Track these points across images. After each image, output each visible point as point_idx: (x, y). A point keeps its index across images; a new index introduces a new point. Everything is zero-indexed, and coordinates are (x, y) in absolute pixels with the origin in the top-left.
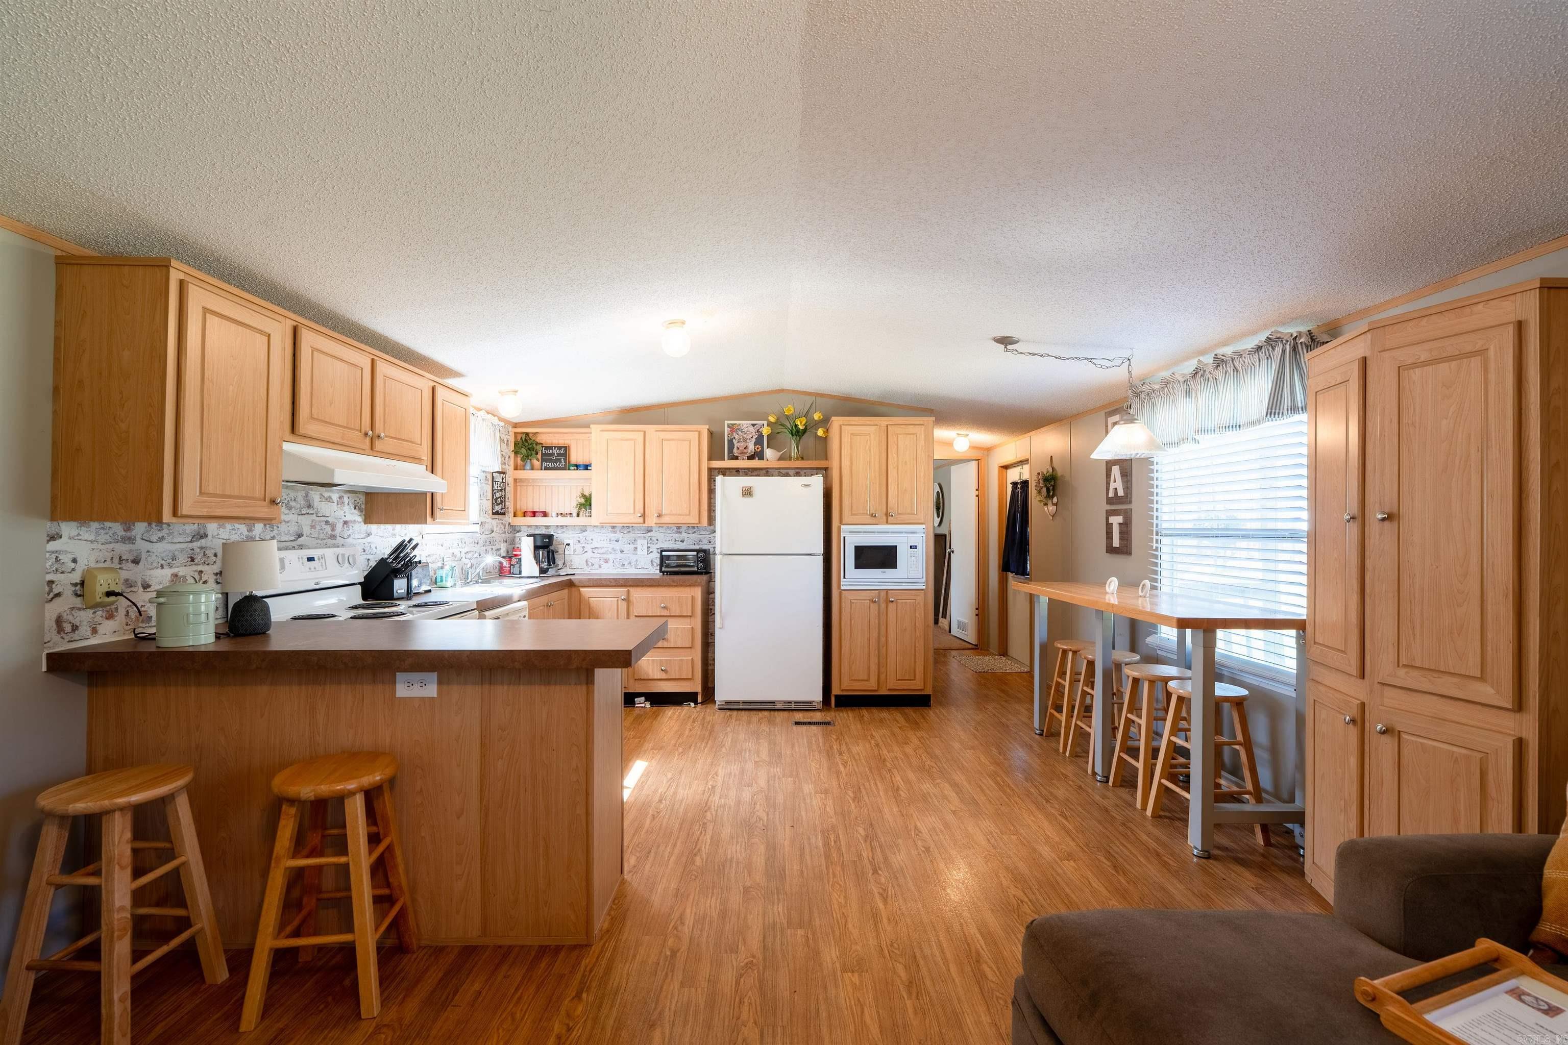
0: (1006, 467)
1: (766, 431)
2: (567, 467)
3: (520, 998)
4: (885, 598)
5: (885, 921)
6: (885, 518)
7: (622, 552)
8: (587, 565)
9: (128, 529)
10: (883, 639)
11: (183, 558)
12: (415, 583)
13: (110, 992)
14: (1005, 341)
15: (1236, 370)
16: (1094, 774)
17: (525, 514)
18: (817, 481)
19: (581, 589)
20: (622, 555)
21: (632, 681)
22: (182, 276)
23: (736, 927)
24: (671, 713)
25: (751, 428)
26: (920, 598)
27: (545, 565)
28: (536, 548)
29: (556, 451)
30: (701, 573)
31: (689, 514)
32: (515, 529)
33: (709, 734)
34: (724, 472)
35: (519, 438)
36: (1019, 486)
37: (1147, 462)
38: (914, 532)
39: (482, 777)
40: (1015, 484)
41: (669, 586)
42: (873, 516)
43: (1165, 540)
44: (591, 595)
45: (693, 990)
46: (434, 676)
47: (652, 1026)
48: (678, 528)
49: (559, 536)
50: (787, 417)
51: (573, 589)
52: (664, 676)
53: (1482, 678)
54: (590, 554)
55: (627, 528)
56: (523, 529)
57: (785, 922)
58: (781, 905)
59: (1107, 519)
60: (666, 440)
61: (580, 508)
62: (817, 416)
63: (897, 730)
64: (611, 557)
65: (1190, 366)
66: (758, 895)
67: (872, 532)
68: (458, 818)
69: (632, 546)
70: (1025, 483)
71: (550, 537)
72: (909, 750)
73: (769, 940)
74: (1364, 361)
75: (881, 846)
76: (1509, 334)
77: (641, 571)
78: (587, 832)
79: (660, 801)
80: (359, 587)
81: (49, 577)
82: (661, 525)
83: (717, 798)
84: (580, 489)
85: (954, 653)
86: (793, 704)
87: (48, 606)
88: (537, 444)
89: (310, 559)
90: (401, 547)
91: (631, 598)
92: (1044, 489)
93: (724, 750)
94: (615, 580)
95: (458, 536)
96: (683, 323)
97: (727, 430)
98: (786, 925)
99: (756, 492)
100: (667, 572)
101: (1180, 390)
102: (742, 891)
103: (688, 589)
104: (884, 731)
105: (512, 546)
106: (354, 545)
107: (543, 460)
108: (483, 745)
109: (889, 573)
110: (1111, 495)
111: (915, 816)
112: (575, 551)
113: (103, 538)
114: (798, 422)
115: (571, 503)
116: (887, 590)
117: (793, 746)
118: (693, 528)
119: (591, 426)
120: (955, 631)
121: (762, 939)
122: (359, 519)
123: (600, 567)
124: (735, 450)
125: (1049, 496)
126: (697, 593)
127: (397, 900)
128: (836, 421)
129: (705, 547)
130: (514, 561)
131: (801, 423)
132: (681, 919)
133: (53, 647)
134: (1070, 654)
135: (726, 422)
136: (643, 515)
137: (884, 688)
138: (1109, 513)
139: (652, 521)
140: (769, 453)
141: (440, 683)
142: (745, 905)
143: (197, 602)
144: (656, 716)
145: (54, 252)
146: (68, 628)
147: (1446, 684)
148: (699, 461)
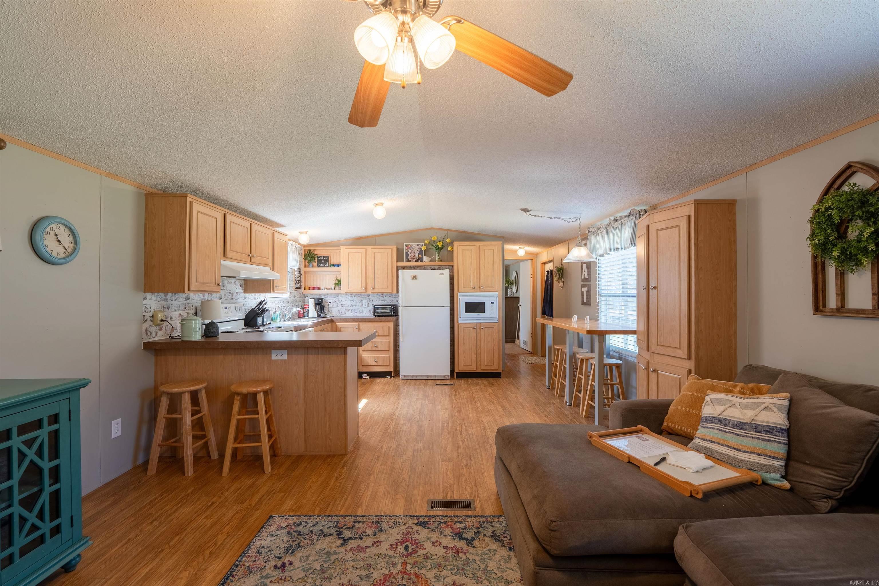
0: (544, 263)
1: (424, 248)
2: (329, 266)
3: (321, 468)
4: (479, 327)
5: (462, 448)
6: (479, 289)
7: (356, 306)
8: (339, 312)
9: (166, 296)
10: (478, 346)
11: (182, 307)
12: (265, 320)
13: (187, 453)
14: (526, 210)
15: (622, 224)
16: (566, 402)
17: (309, 289)
18: (446, 273)
19: (337, 323)
20: (356, 308)
21: (361, 367)
22: (190, 199)
23: (403, 450)
24: (379, 380)
25: (417, 247)
26: (496, 327)
27: (319, 313)
28: (316, 304)
29: (324, 258)
30: (393, 316)
31: (387, 288)
32: (305, 296)
33: (397, 388)
34: (404, 268)
35: (306, 252)
36: (549, 273)
37: (596, 264)
38: (493, 296)
39: (304, 390)
40: (548, 272)
41: (378, 322)
42: (473, 288)
43: (603, 299)
44: (341, 326)
45: (385, 466)
46: (286, 351)
47: (371, 475)
48: (382, 294)
49: (325, 298)
50: (434, 241)
51: (333, 323)
52: (376, 364)
53: (679, 348)
54: (340, 307)
55: (358, 295)
56: (308, 295)
58: (421, 444)
59: (582, 290)
60: (376, 253)
61: (336, 285)
62: (448, 241)
63: (482, 387)
64: (351, 308)
65: (607, 221)
66: (413, 441)
67: (473, 296)
68: (296, 406)
69: (360, 303)
70: (552, 271)
71: (322, 299)
72: (487, 394)
73: (415, 453)
74: (648, 226)
75: (465, 427)
76: (685, 219)
77: (365, 315)
78: (345, 411)
79: (374, 412)
80: (243, 320)
81: (144, 314)
82: (374, 293)
83: (398, 411)
84: (335, 276)
85: (522, 356)
86: (436, 377)
87: (143, 325)
88: (315, 255)
89: (226, 308)
90: (260, 303)
91: (360, 328)
92: (558, 275)
93: (403, 394)
94: (353, 319)
95: (280, 299)
96: (383, 204)
97: (405, 248)
98: (422, 449)
99: (418, 277)
100: (377, 315)
101: (604, 231)
102: (406, 440)
103: (387, 323)
104: (478, 388)
105: (303, 304)
106: (240, 303)
107: (318, 263)
108: (305, 378)
109: (481, 315)
110: (583, 277)
111: (482, 417)
112: (333, 306)
113: (159, 299)
114: (438, 244)
115: (331, 283)
116: (480, 323)
117: (434, 393)
118: (390, 294)
119: (341, 246)
120: (522, 346)
121: (413, 453)
122: (242, 291)
123: (345, 313)
124: (409, 257)
125: (560, 278)
126: (391, 325)
127: (273, 436)
128: (456, 244)
129: (395, 304)
130: (305, 310)
131: (440, 244)
132: (382, 448)
133: (145, 340)
134: (560, 350)
135: (405, 244)
136: (366, 289)
137: (479, 369)
138: (583, 286)
139: (370, 291)
140: (425, 258)
141: (288, 354)
142: (407, 444)
143: (196, 323)
144: (372, 382)
145: (144, 192)
146: (149, 333)
147: (670, 351)
148: (392, 263)
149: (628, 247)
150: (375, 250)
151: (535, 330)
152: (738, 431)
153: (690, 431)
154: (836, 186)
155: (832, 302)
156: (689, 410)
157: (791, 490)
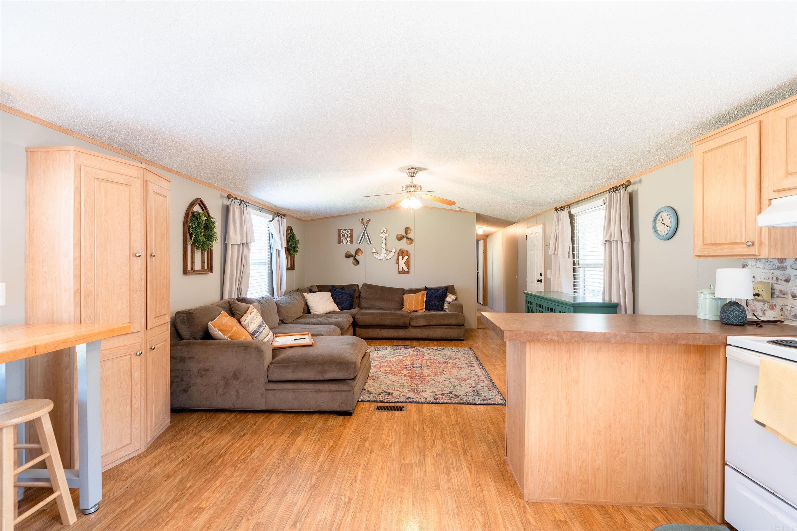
23: (440, 465)
57: (414, 467)
58: (416, 477)
66: (430, 484)
73: (422, 458)
98: (414, 465)
102: (440, 487)
121: (426, 459)
142: (437, 477)
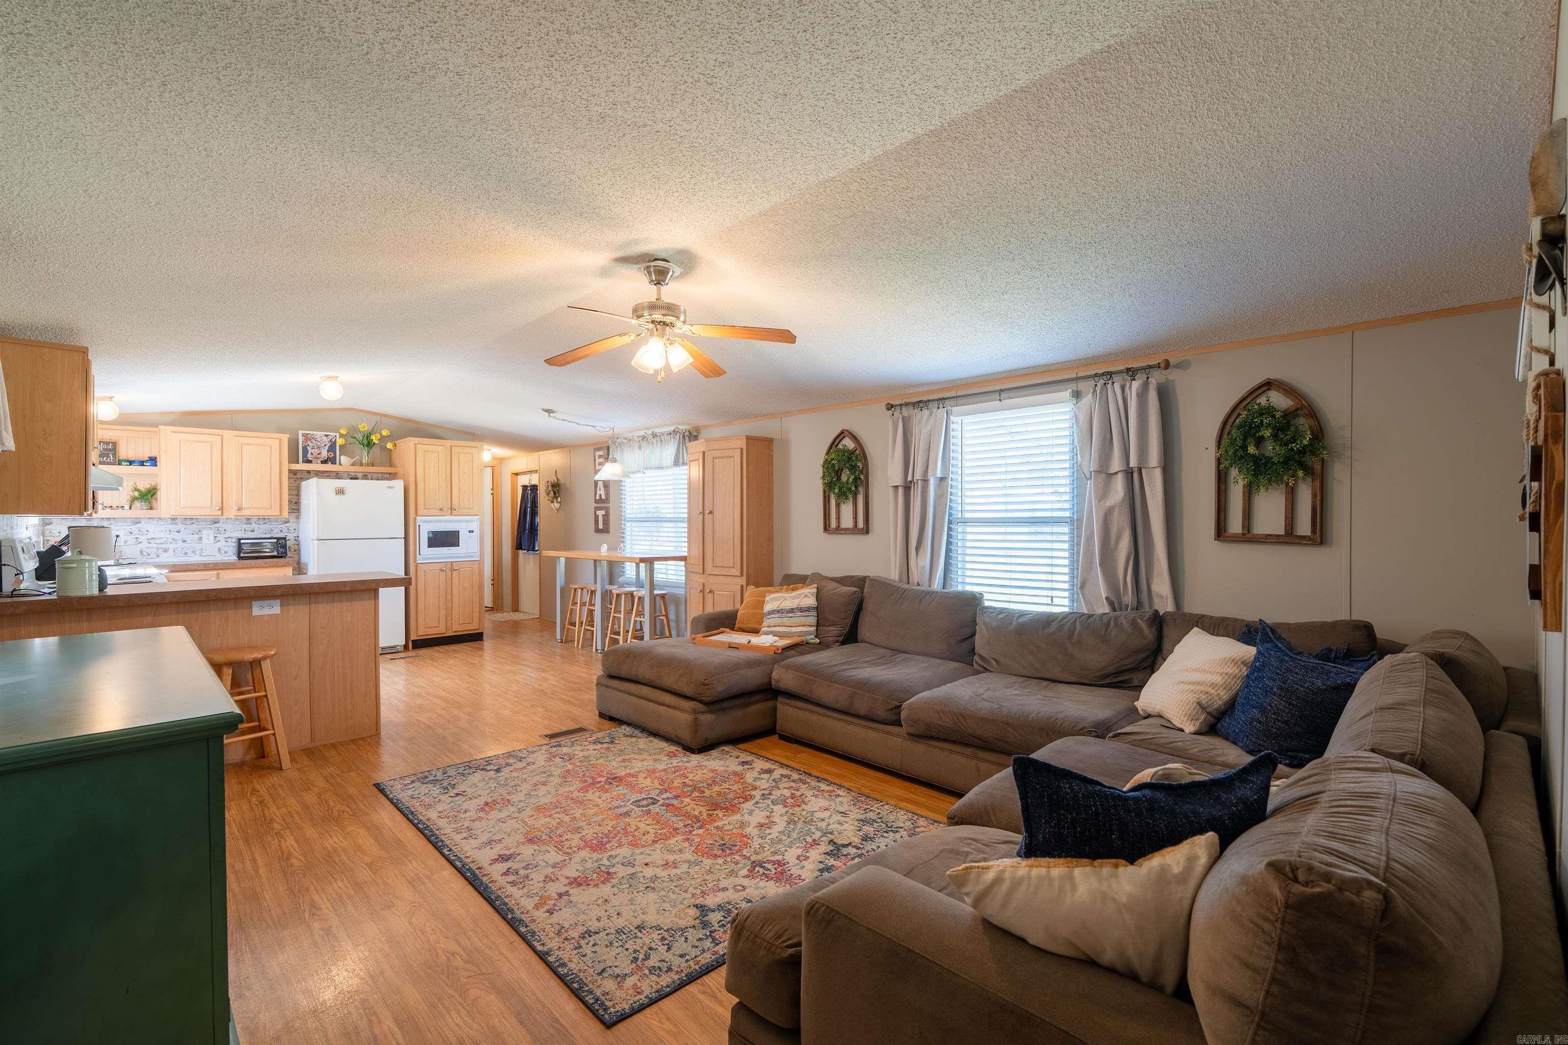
0: (518, 474)
1: (340, 442)
2: (119, 463)
4: (451, 568)
6: (449, 511)
7: (184, 541)
14: (549, 411)
15: (661, 441)
20: (185, 545)
25: (325, 438)
26: (477, 567)
30: (285, 557)
31: (271, 508)
34: (307, 474)
36: (529, 488)
37: (619, 483)
38: (473, 521)
39: (310, 655)
40: (525, 487)
42: (441, 510)
43: (628, 524)
50: (361, 432)
55: (193, 520)
59: (595, 512)
60: (242, 444)
62: (388, 433)
65: (641, 434)
67: (441, 522)
69: (196, 537)
70: (534, 488)
74: (704, 454)
76: (738, 452)
84: (133, 483)
96: (337, 377)
97: (302, 438)
99: (346, 492)
100: (246, 558)
101: (636, 445)
109: (453, 550)
110: (598, 498)
112: (127, 542)
116: (452, 563)
118: (272, 519)
119: (161, 426)
123: (158, 556)
124: (309, 455)
125: (555, 497)
128: (401, 440)
129: (285, 535)
131: (376, 437)
135: (301, 432)
136: (222, 509)
138: (596, 509)
139: (232, 512)
140: (342, 459)
147: (725, 572)
148: (280, 464)
149: (668, 468)
150: (242, 440)
151: (498, 575)
152: (790, 615)
153: (756, 626)
154: (836, 444)
155: (833, 524)
156: (754, 611)
157: (819, 643)
